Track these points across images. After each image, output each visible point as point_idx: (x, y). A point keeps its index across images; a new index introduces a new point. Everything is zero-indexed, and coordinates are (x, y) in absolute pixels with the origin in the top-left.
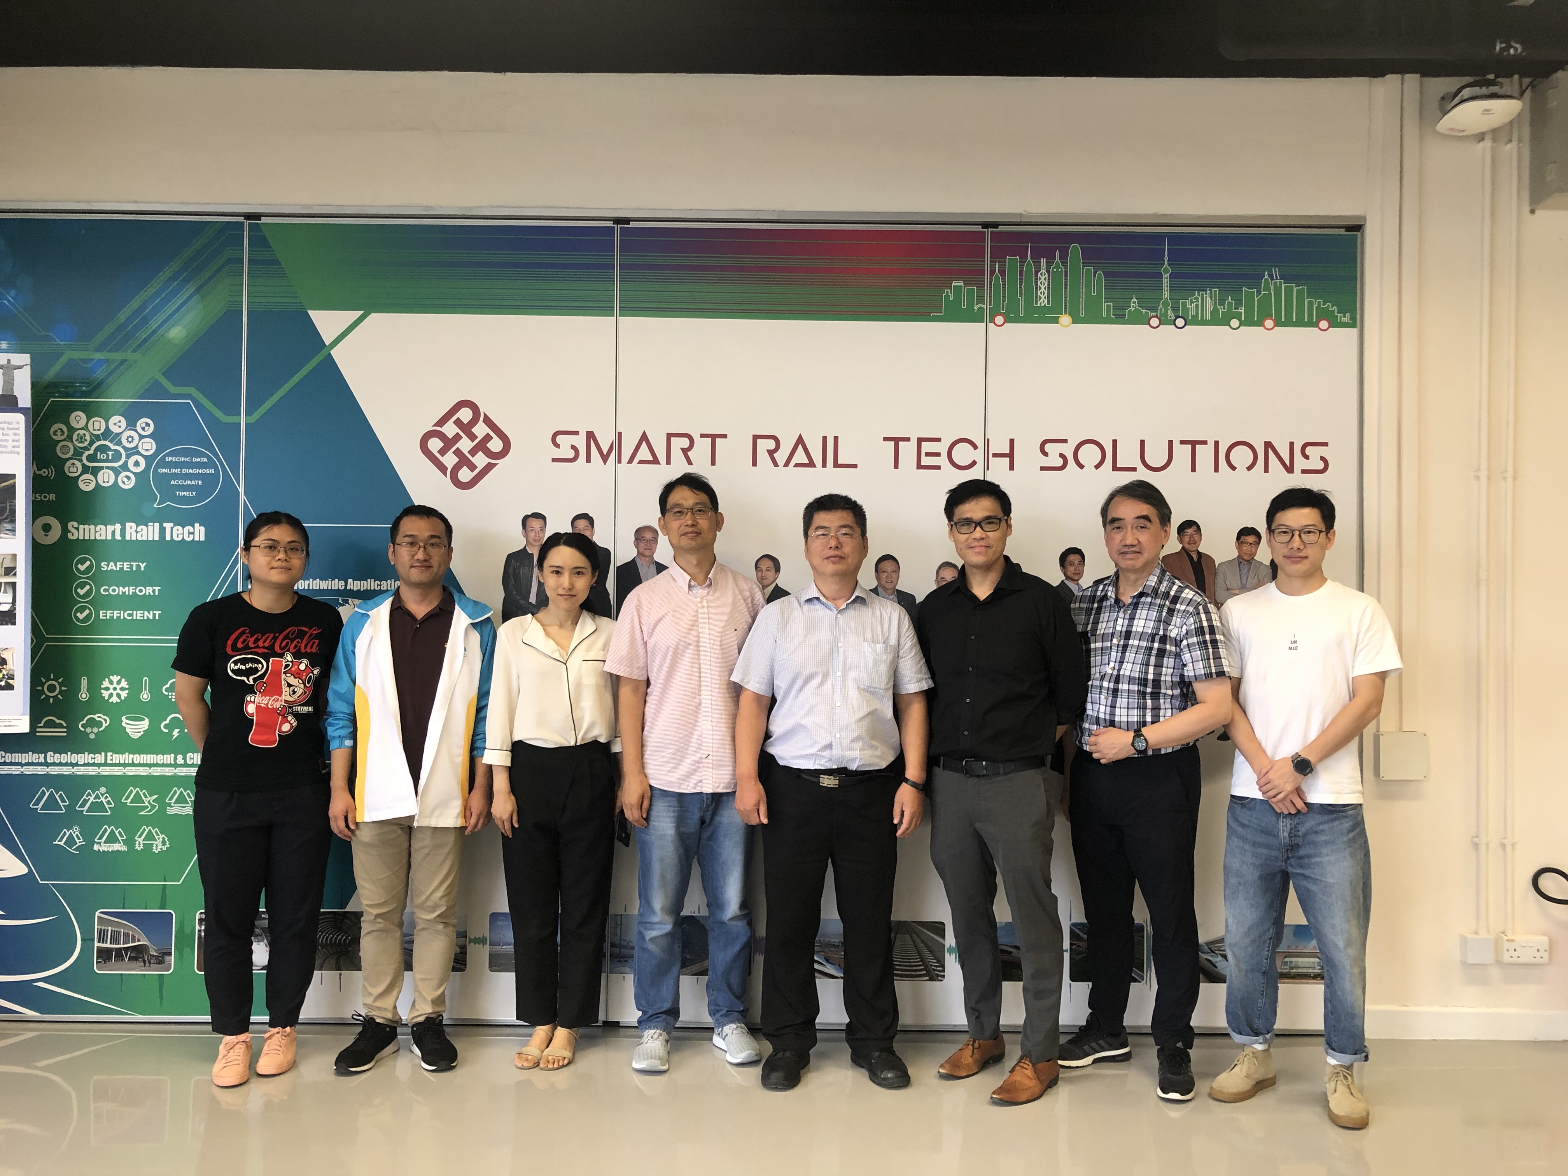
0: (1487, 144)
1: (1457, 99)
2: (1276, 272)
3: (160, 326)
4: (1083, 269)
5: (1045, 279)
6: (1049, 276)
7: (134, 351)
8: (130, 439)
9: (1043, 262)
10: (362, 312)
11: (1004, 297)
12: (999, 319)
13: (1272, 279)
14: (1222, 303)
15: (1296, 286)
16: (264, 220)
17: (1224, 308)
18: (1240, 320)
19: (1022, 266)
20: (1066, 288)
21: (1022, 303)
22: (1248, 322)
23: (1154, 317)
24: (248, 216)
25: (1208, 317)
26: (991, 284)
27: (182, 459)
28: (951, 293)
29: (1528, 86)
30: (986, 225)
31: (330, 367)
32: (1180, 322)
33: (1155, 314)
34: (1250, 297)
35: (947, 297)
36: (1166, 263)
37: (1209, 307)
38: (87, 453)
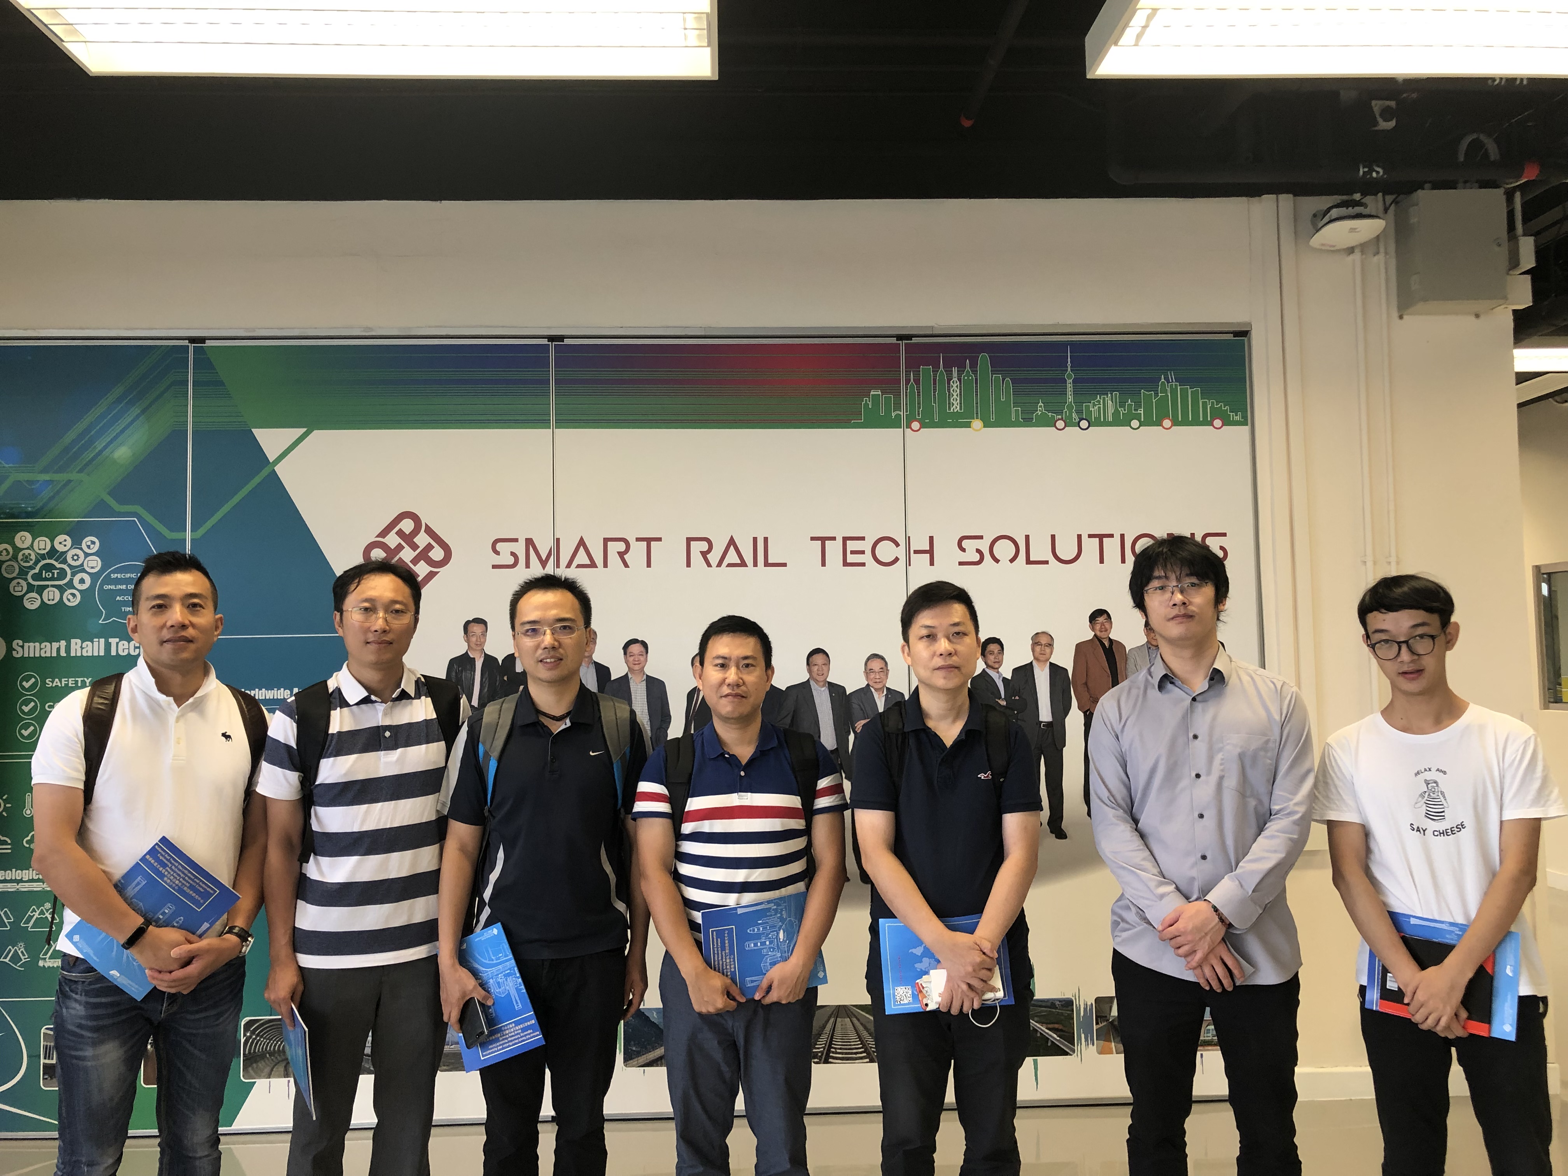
0: (1357, 256)
1: (1326, 219)
2: (1171, 375)
3: (106, 447)
4: (992, 377)
5: (957, 386)
6: (960, 384)
7: (81, 471)
8: (76, 557)
9: (955, 371)
10: (306, 429)
11: (919, 404)
12: (916, 425)
13: (1168, 382)
14: (1122, 405)
15: (1190, 388)
16: (209, 343)
17: (1125, 410)
18: (1140, 421)
19: (935, 376)
20: (977, 395)
21: (936, 412)
22: (1147, 422)
23: (1059, 419)
24: (192, 340)
25: (1110, 419)
26: (906, 393)
28: (869, 401)
29: (1391, 204)
30: (900, 337)
31: (275, 483)
32: (1084, 424)
33: (1060, 417)
34: (1148, 399)
35: (867, 405)
36: (1069, 369)
37: (1111, 410)
38: (33, 572)
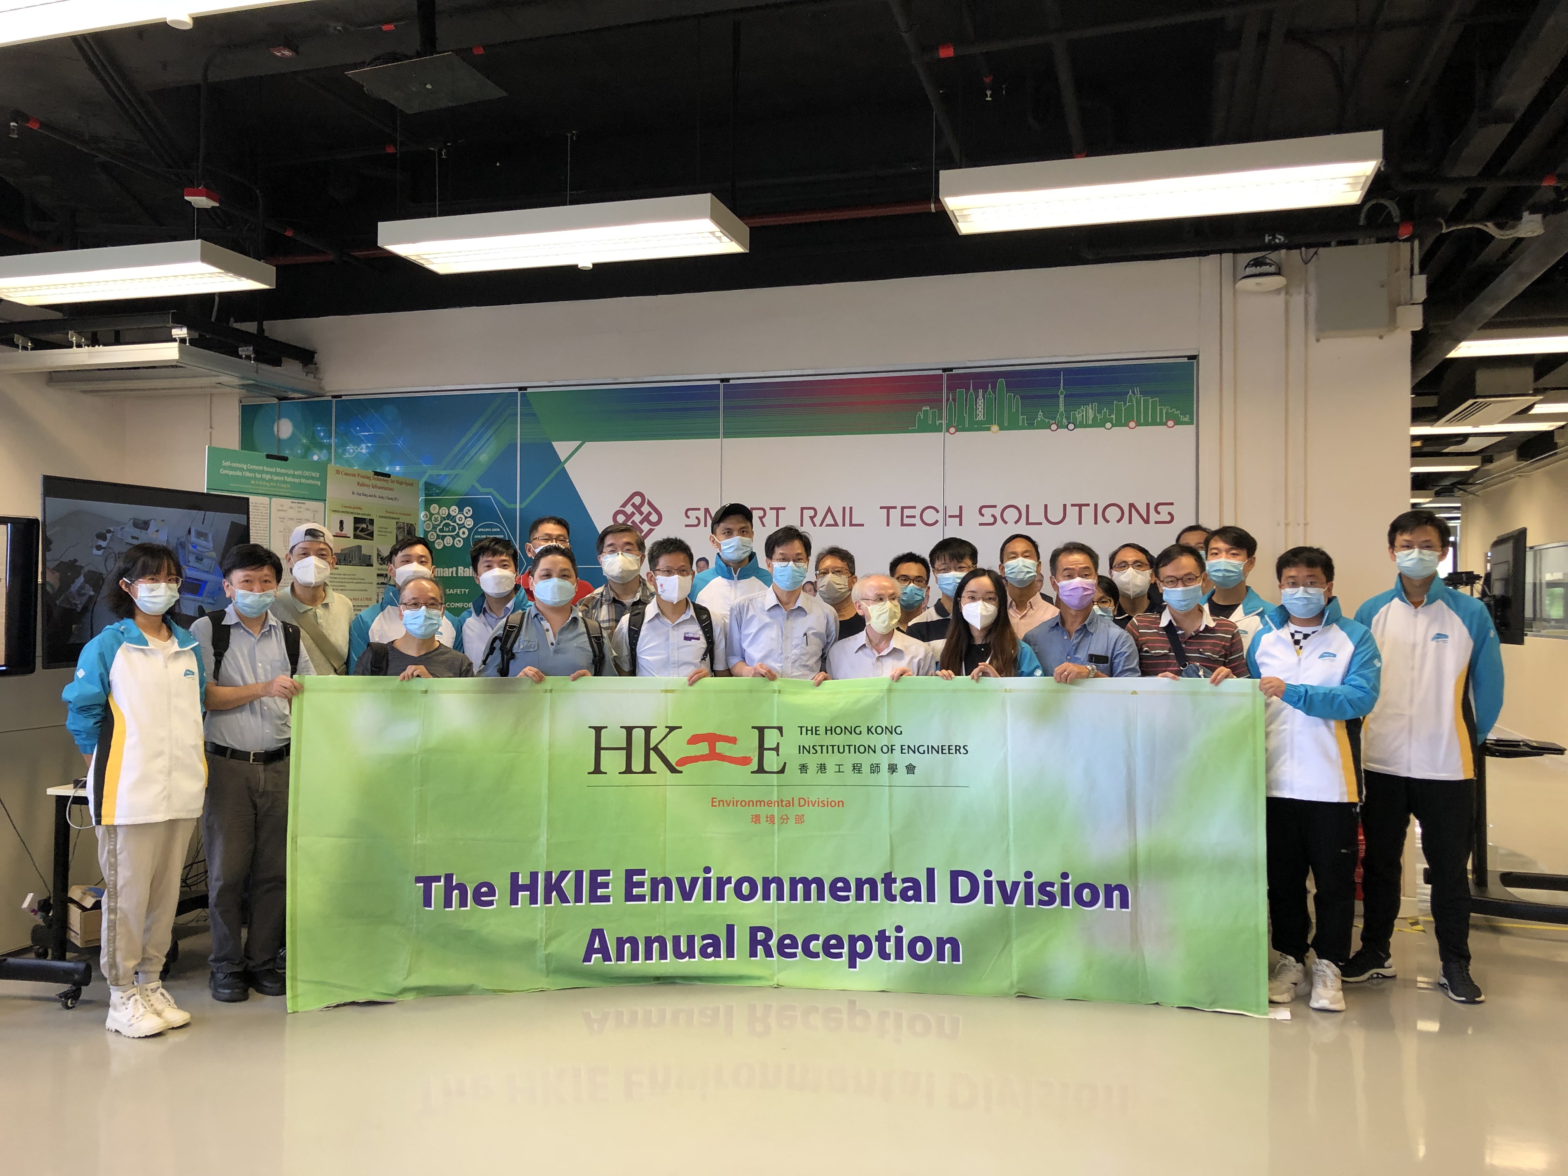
2: (1136, 390)
3: (476, 453)
4: (1007, 395)
5: (982, 402)
6: (984, 400)
7: (463, 468)
8: (460, 518)
9: (981, 392)
10: (581, 442)
11: (955, 415)
12: (952, 430)
13: (1135, 394)
14: (1100, 412)
15: (1151, 398)
16: (529, 390)
17: (1101, 416)
18: (1112, 423)
19: (967, 395)
20: (995, 408)
21: (967, 420)
22: (1118, 424)
24: (520, 389)
25: (1090, 422)
26: (947, 407)
27: (487, 530)
28: (922, 414)
29: (1314, 255)
30: (945, 370)
31: (564, 473)
32: (1071, 426)
33: (1054, 422)
34: (1119, 407)
35: (919, 417)
36: (1062, 389)
37: (1091, 416)
38: (439, 528)
